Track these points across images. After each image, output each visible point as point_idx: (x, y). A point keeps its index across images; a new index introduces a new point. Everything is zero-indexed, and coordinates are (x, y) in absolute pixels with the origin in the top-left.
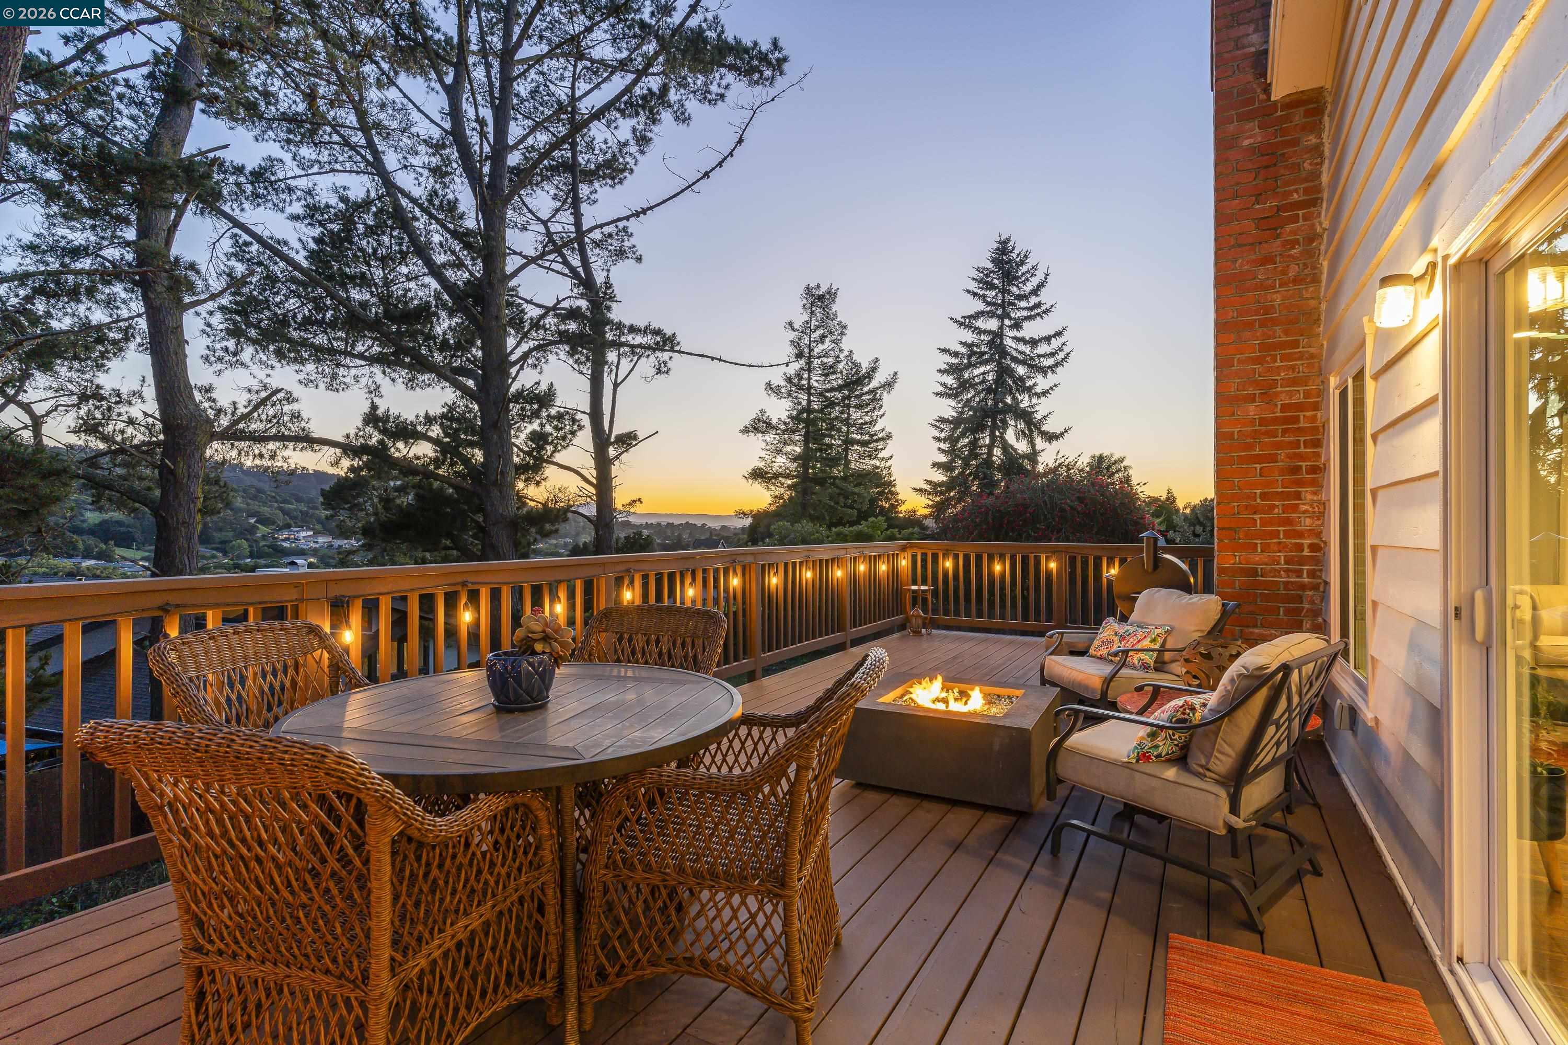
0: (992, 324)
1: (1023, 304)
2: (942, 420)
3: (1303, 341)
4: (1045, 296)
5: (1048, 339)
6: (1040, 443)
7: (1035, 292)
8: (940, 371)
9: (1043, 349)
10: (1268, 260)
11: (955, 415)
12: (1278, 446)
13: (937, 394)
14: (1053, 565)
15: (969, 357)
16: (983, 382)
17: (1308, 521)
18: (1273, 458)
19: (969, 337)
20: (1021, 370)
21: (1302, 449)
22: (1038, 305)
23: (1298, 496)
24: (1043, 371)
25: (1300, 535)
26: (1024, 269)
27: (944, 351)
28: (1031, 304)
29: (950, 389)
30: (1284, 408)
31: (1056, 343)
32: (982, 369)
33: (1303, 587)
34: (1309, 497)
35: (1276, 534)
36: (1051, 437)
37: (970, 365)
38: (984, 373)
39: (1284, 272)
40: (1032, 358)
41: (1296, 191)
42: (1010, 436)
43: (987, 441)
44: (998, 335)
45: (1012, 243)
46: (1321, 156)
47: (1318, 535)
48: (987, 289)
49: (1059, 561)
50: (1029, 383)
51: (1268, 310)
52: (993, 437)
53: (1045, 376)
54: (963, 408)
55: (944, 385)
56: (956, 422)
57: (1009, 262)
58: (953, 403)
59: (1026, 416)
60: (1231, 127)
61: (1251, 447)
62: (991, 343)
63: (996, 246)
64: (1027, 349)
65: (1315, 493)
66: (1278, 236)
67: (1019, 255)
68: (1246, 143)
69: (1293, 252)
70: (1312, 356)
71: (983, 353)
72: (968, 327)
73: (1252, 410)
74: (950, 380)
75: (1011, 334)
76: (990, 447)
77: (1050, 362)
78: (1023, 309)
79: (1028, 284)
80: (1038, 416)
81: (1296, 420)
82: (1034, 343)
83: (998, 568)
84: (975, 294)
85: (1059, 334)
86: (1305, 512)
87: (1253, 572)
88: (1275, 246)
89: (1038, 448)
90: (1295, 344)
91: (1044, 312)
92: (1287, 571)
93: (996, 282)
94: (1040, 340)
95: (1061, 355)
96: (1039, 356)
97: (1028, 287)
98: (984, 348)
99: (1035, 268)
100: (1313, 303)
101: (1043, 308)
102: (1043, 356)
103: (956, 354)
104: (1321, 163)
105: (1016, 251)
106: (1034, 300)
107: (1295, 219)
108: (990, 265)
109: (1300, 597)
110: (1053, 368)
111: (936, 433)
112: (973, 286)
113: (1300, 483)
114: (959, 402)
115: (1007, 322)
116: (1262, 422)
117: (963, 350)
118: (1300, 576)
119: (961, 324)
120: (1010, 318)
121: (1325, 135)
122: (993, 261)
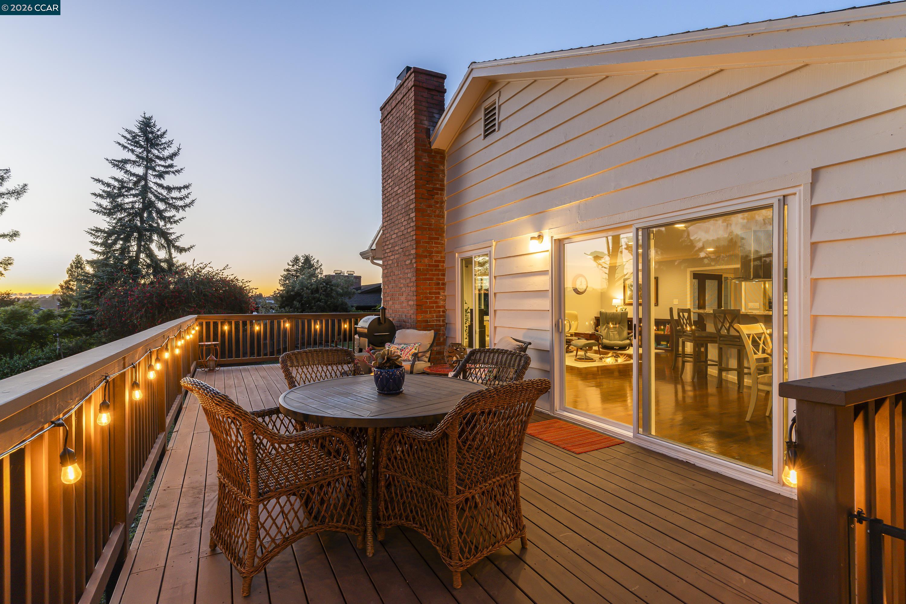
0: (140, 171)
1: (162, 163)
2: (98, 230)
3: (440, 238)
4: (177, 162)
5: (179, 189)
6: (174, 253)
7: (172, 156)
8: (95, 194)
9: (175, 194)
10: (430, 206)
11: (111, 228)
12: (434, 275)
13: (94, 211)
14: (288, 325)
15: (119, 189)
16: (133, 208)
17: (442, 302)
18: (431, 279)
19: (120, 175)
20: (161, 206)
21: (440, 277)
22: (171, 166)
23: (439, 293)
24: (177, 208)
25: (439, 307)
26: (163, 141)
27: (98, 181)
28: (167, 164)
29: (105, 209)
30: (436, 261)
31: (184, 192)
32: (131, 199)
33: (440, 326)
34: (442, 294)
35: (433, 307)
36: (181, 250)
37: (120, 195)
38: (132, 202)
39: (435, 212)
40: (168, 199)
41: (438, 184)
42: (153, 247)
43: (135, 248)
44: (145, 177)
45: (153, 121)
46: (444, 174)
47: (444, 307)
48: (135, 146)
49: (291, 322)
50: (167, 214)
51: (431, 225)
52: (139, 246)
53: (178, 211)
54: (116, 223)
55: (100, 206)
56: (109, 234)
57: (152, 133)
58: (108, 219)
59: (164, 234)
60: (420, 152)
61: (426, 275)
62: (136, 184)
63: (141, 119)
64: (164, 192)
65: (444, 292)
66: (433, 198)
67: (158, 130)
68: (424, 160)
69: (437, 205)
70: (443, 244)
71: (130, 189)
72: (121, 168)
73: (426, 260)
74: (106, 203)
75: (154, 181)
76: (138, 252)
77: (180, 203)
78: (163, 166)
79: (166, 151)
80: (173, 237)
81: (438, 266)
82: (169, 189)
83: (257, 328)
84: (125, 147)
85: (186, 187)
86: (441, 299)
87: (427, 321)
88: (432, 202)
89: (173, 256)
90: (438, 239)
91: (176, 171)
92: (436, 320)
93: (142, 143)
94: (174, 188)
95: (188, 201)
96: (172, 198)
97: (166, 153)
98: (131, 185)
99: (171, 142)
100: (443, 225)
101: (175, 169)
102: (175, 199)
103: (108, 185)
104: (444, 177)
105: (158, 127)
106: (169, 162)
107: (437, 194)
108: (137, 131)
109: (440, 329)
110: (184, 207)
111: (92, 239)
112: (123, 141)
113: (440, 289)
114: (114, 219)
115: (150, 172)
116: (430, 265)
117: (116, 184)
118: (440, 322)
119: (115, 165)
120: (154, 170)
121: (445, 167)
122: (140, 129)
